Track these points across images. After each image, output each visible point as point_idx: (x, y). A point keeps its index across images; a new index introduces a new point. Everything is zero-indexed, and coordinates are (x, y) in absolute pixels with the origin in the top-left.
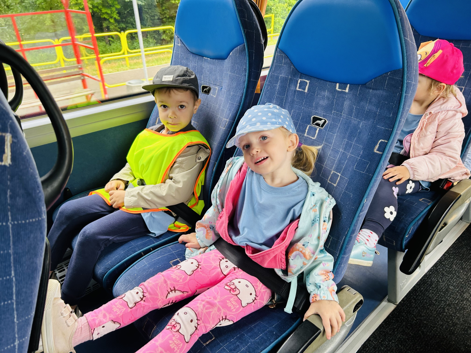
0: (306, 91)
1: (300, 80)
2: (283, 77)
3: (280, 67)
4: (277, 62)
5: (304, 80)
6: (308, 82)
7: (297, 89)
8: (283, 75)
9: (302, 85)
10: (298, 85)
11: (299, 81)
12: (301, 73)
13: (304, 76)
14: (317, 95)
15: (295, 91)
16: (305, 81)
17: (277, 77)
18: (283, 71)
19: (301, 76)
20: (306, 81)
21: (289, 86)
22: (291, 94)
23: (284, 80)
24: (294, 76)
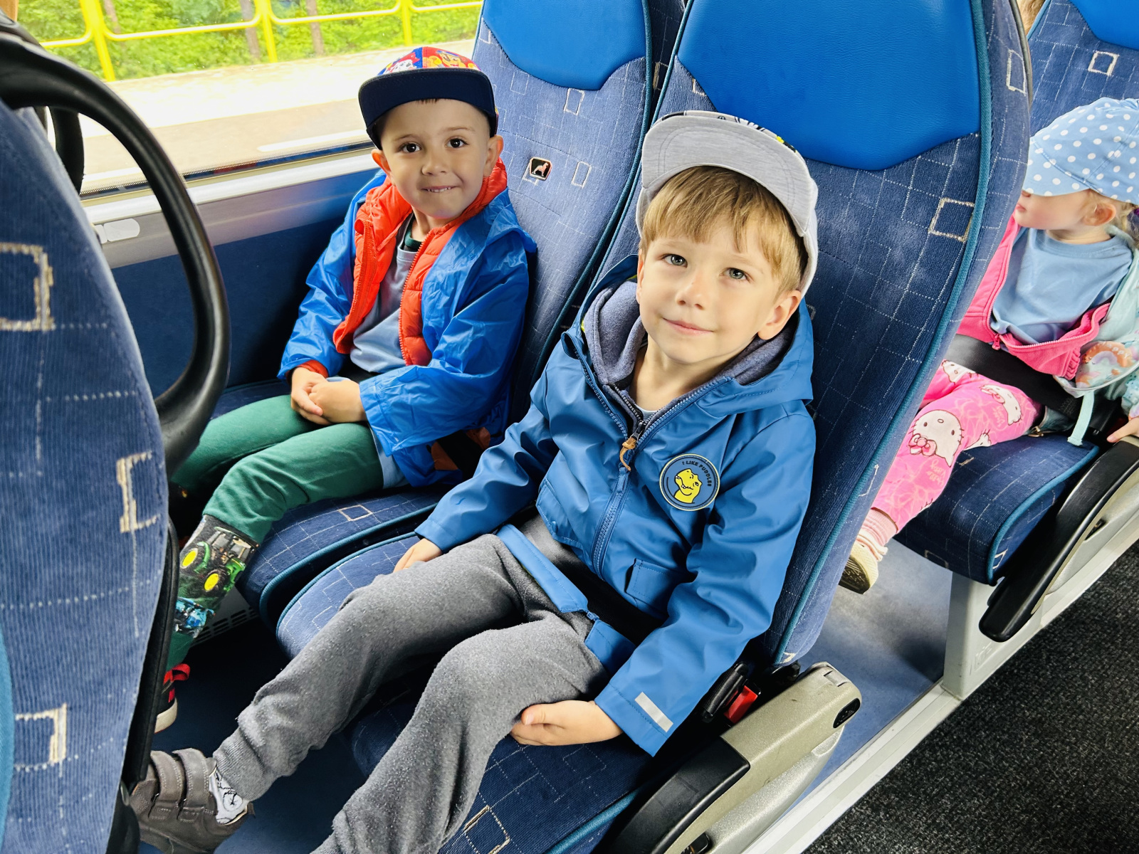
0: (1109, 73)
1: (1098, 52)
2: (1062, 47)
3: (1057, 28)
4: (1050, 19)
5: (1107, 53)
6: (1115, 57)
7: (1090, 69)
8: (1061, 43)
9: (1103, 63)
10: (1093, 62)
11: (1095, 56)
12: (1102, 41)
13: (1108, 45)
14: (1132, 81)
15: (1085, 73)
16: (1108, 56)
17: (1049, 47)
18: (1063, 37)
19: (1101, 44)
20: (1111, 55)
21: (1073, 64)
22: (1074, 78)
23: (1064, 54)
24: (1086, 45)
